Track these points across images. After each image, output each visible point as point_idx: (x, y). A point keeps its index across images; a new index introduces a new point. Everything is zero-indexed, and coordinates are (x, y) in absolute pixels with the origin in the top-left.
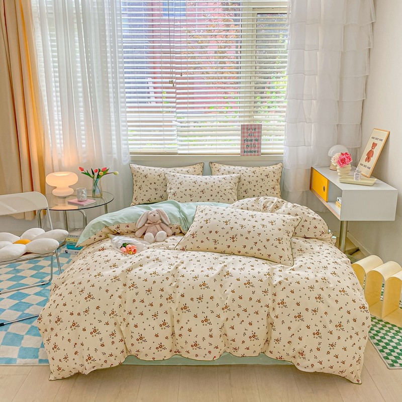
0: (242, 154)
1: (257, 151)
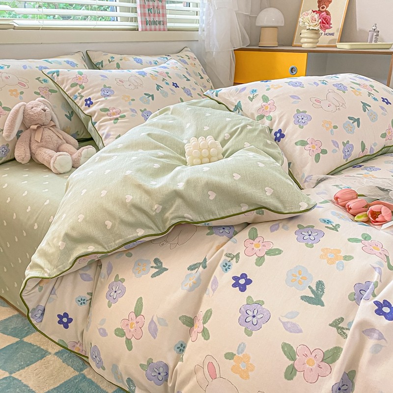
0: (144, 28)
1: (162, 23)
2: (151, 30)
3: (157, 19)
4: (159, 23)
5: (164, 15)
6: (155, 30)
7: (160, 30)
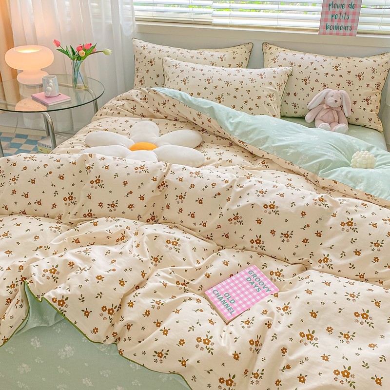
0: (322, 31)
1: (349, 28)
2: (331, 34)
3: (342, 24)
4: (346, 28)
5: (355, 21)
6: (337, 34)
7: (344, 35)
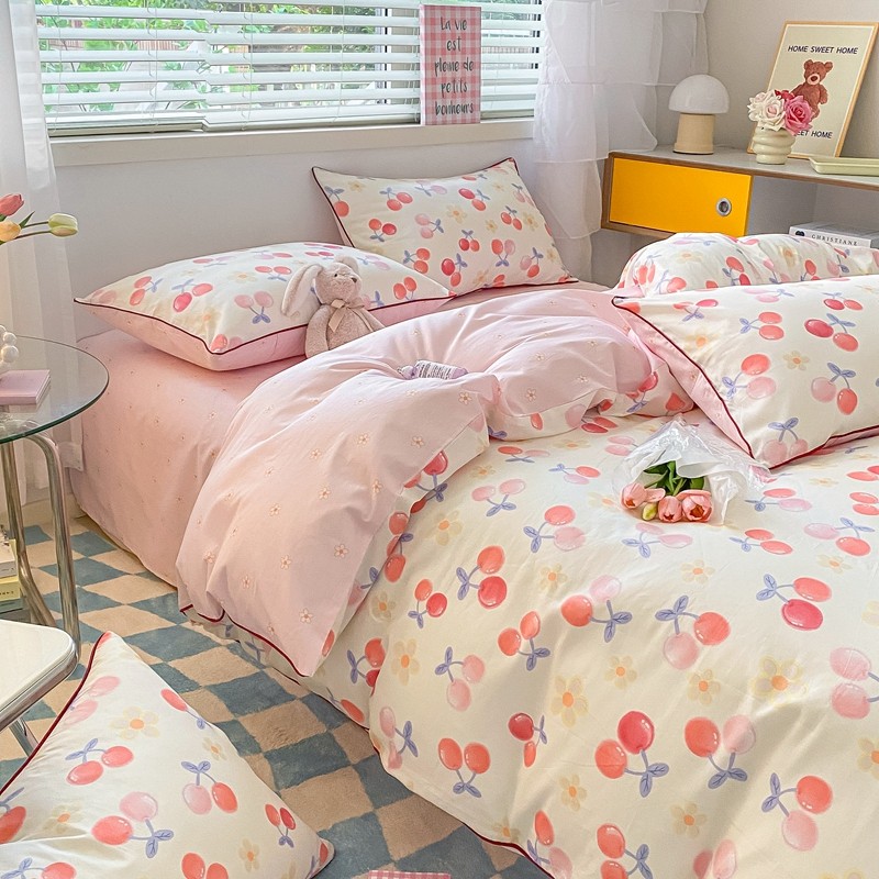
0: (430, 120)
1: (469, 108)
2: (444, 123)
3: (459, 101)
4: (464, 109)
5: (476, 94)
7: (464, 122)
